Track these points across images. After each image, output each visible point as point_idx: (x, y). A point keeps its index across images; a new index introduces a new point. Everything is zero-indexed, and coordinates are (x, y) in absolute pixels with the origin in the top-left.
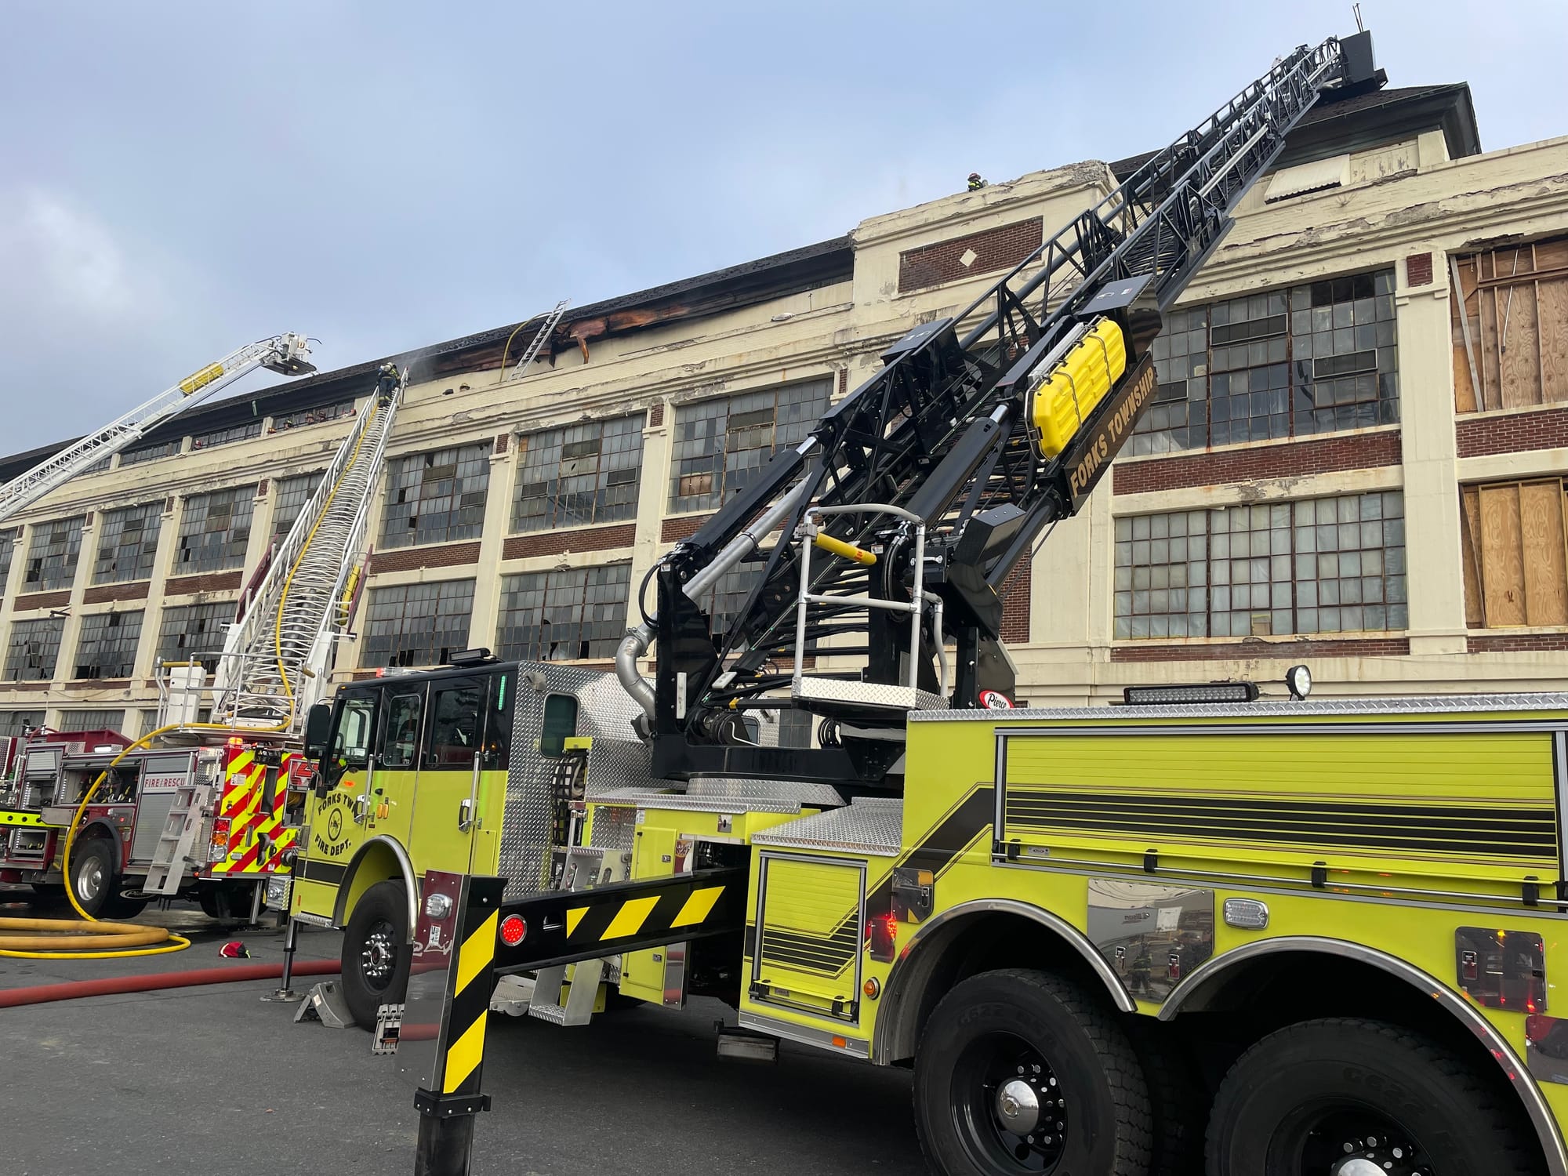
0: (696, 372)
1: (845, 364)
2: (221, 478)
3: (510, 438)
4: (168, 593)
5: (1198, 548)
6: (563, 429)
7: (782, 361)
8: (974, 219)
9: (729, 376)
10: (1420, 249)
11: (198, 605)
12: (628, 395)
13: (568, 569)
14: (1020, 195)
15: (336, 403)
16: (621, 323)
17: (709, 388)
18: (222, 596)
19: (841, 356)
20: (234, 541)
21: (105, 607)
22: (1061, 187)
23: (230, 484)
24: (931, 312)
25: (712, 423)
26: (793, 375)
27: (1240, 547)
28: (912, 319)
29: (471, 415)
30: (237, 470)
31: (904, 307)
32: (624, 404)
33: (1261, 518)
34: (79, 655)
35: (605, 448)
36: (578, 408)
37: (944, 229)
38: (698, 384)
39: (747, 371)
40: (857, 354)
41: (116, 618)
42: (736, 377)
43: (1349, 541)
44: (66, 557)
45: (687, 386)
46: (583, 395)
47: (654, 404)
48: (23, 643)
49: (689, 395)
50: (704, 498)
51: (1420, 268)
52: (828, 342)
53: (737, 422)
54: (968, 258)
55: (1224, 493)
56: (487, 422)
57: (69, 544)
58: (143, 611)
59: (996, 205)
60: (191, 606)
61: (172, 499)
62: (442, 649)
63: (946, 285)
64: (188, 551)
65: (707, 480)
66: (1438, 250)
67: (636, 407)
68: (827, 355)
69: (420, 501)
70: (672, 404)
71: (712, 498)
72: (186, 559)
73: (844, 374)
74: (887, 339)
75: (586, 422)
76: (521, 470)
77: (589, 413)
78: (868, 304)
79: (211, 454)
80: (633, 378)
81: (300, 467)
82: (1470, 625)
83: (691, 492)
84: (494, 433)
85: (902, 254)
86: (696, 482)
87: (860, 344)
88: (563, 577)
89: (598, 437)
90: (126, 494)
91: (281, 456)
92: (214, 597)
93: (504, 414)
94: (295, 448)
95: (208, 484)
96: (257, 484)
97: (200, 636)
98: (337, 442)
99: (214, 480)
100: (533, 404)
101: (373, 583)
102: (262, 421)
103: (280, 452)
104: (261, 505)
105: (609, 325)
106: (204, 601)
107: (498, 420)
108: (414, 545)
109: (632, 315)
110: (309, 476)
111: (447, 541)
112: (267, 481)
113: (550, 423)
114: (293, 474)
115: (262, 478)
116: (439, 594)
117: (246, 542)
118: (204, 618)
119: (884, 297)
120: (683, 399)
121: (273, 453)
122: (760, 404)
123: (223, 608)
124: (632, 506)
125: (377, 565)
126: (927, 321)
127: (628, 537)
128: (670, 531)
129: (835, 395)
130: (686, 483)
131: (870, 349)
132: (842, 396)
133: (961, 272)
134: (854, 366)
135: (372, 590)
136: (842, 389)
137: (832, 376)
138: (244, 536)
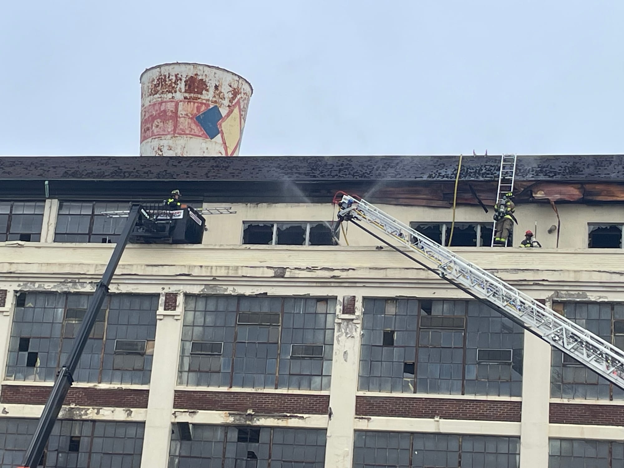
2: (94, 281)
3: (547, 305)
6: (612, 304)
11: (67, 420)
16: (599, 194)
18: (116, 413)
20: (118, 354)
61: (3, 293)
64: (32, 356)
69: (418, 347)
72: (32, 362)
81: (231, 288)
91: (204, 272)
92: (98, 413)
93: (543, 280)
94: (228, 267)
95: (71, 284)
96: (158, 295)
97: (73, 455)
98: (297, 271)
99: (81, 281)
100: (584, 277)
101: (363, 425)
102: (45, 201)
103: (203, 269)
104: (169, 321)
105: (585, 193)
106: (81, 415)
107: (533, 285)
108: (415, 392)
109: (612, 189)
110: (241, 297)
111: (463, 394)
112: (175, 295)
113: (600, 297)
114: (218, 292)
115: (167, 290)
116: (460, 447)
117: (139, 356)
118: (77, 434)
121: (191, 267)
123: (111, 427)
125: (366, 407)
135: (361, 433)
138: (136, 351)
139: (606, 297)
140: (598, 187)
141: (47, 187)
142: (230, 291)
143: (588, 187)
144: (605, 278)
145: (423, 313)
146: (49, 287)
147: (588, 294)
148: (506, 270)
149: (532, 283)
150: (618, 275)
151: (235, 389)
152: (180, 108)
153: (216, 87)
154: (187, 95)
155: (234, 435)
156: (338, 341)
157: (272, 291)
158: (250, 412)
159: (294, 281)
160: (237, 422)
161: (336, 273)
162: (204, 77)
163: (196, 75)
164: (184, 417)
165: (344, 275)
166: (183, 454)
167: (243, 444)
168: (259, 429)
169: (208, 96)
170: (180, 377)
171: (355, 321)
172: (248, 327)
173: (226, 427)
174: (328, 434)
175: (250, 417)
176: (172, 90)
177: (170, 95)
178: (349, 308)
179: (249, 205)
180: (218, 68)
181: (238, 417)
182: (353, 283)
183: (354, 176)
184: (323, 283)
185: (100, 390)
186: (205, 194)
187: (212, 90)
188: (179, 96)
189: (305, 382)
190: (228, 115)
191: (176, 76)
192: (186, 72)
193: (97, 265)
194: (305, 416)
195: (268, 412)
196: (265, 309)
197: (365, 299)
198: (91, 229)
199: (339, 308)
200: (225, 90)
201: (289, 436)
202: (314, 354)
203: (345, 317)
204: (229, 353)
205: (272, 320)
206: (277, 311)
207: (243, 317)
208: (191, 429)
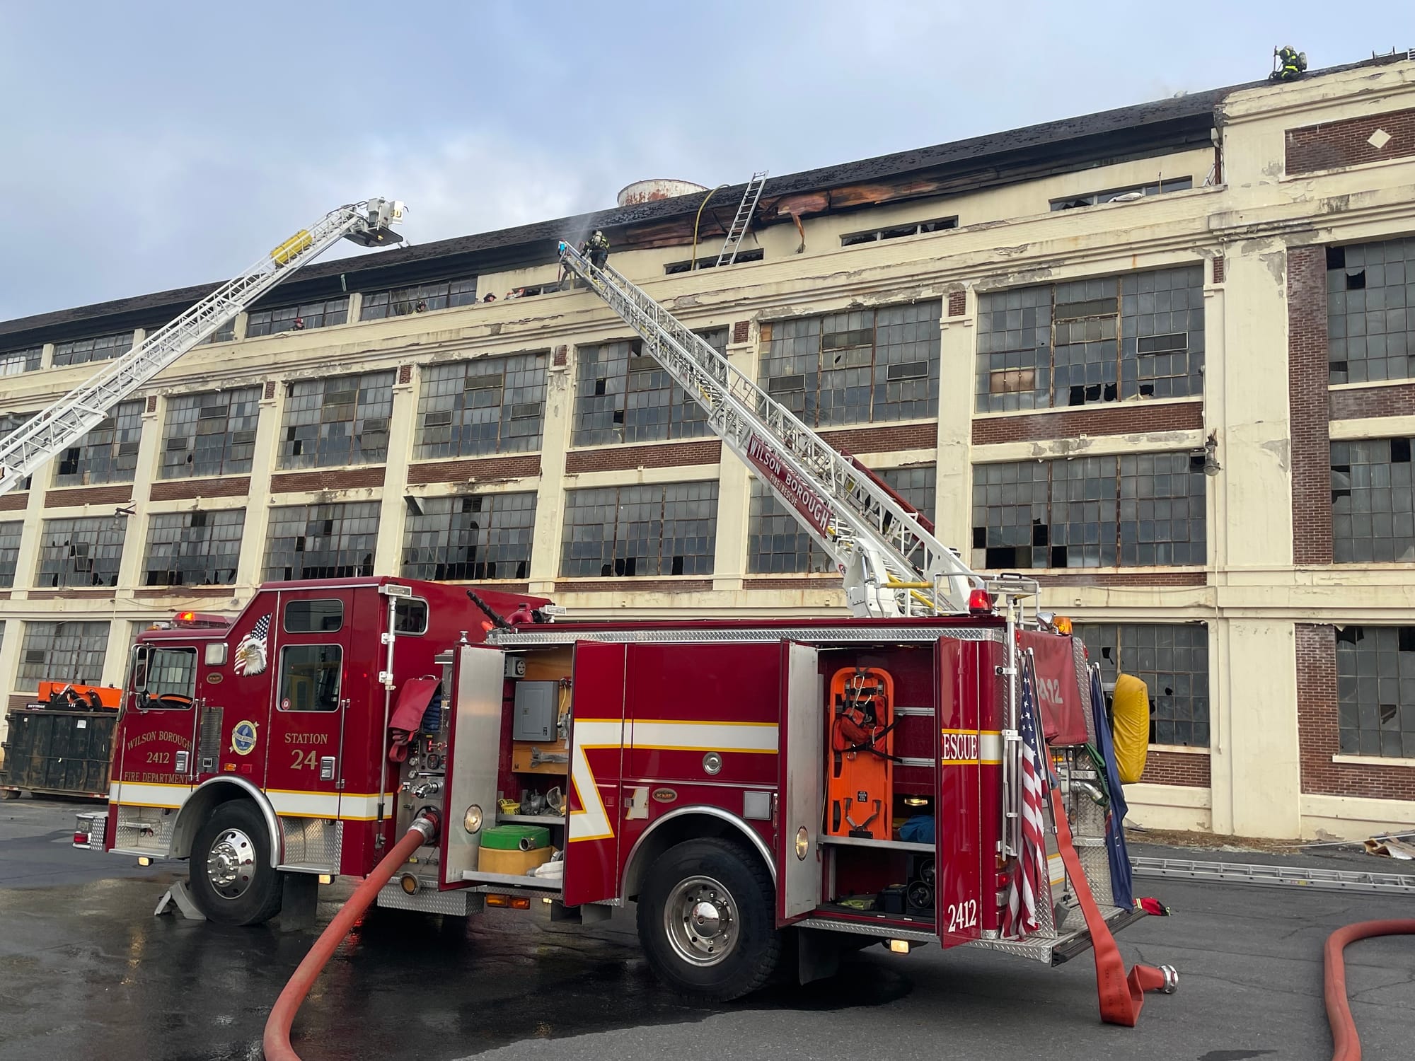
0: (1014, 256)
1: (1218, 251)
2: (343, 362)
3: (751, 327)
4: (275, 490)
6: (821, 316)
7: (1133, 246)
8: (1385, 97)
9: (1058, 261)
11: (321, 505)
12: (916, 281)
15: (450, 279)
16: (846, 199)
17: (1029, 274)
18: (359, 494)
19: (1215, 242)
20: (365, 433)
21: (186, 505)
23: (356, 369)
24: (1342, 197)
25: (1029, 313)
26: (1143, 262)
28: (1315, 203)
29: (700, 300)
30: (368, 354)
31: (1298, 189)
32: (910, 291)
34: (148, 560)
35: (881, 339)
36: (845, 294)
37: (1345, 106)
38: (1014, 270)
39: (1083, 257)
40: (1236, 241)
41: (199, 518)
42: (1067, 262)
44: (117, 448)
45: (999, 272)
46: (855, 279)
47: (951, 291)
48: (62, 543)
49: (1001, 281)
50: (1026, 396)
52: (1200, 226)
53: (1065, 313)
54: (1379, 139)
56: (721, 308)
57: (119, 434)
58: (244, 509)
60: (310, 505)
61: (272, 385)
62: (675, 559)
63: (1354, 168)
64: (298, 444)
65: (1027, 376)
67: (927, 293)
68: (1194, 241)
69: (627, 393)
70: (976, 292)
71: (1036, 396)
72: (297, 452)
73: (1219, 264)
74: (1281, 224)
75: (857, 309)
76: (765, 363)
77: (860, 300)
78: (1248, 186)
79: (326, 334)
80: (925, 262)
81: (456, 353)
83: (1006, 388)
84: (731, 320)
85: (1287, 132)
86: (1012, 378)
87: (1245, 230)
89: (870, 326)
90: (204, 378)
91: (431, 339)
92: (345, 495)
93: (745, 299)
94: (451, 331)
95: (324, 369)
96: (395, 369)
97: (327, 538)
98: (511, 326)
99: (332, 363)
100: (786, 289)
101: (573, 483)
102: (348, 297)
103: (430, 335)
104: (404, 394)
105: (831, 200)
106: (331, 499)
107: (736, 306)
108: (623, 442)
109: (860, 190)
110: (467, 362)
111: (668, 439)
112: (409, 367)
113: (806, 310)
114: (446, 359)
115: (402, 364)
116: (664, 497)
117: (382, 434)
118: (330, 518)
119: (1267, 179)
120: (991, 286)
121: (419, 336)
122: (1096, 293)
123: (357, 509)
124: (929, 404)
125: (575, 464)
126: (1338, 209)
127: (928, 437)
128: (984, 432)
129: (1208, 283)
130: (998, 379)
131: (1255, 235)
132: (1218, 286)
133: (1372, 155)
134: (1233, 253)
135: (571, 492)
136: (1219, 276)
137: (1200, 265)
138: (380, 428)
139: (811, 309)
140: (845, 191)
141: (344, 280)
142: (456, 356)
143: (834, 193)
144: (808, 285)
145: (633, 355)
146: (308, 374)
147: (793, 307)
148: (707, 293)
149: (733, 304)
150: (821, 280)
151: (461, 458)
155: (459, 506)
156: (550, 395)
157: (492, 351)
158: (472, 480)
159: (510, 337)
160: (460, 492)
161: (546, 322)
162: (665, 192)
163: (658, 190)
164: (416, 493)
165: (553, 323)
166: (416, 530)
167: (467, 514)
168: (480, 497)
170: (416, 451)
171: (565, 372)
172: (474, 392)
173: (452, 497)
174: (538, 496)
175: (471, 485)
178: (561, 360)
179: (518, 271)
180: (679, 181)
181: (461, 487)
182: (563, 331)
183: (607, 223)
184: (537, 335)
185: (348, 471)
186: (480, 267)
189: (523, 442)
191: (640, 195)
192: (649, 190)
193: (342, 346)
194: (519, 479)
195: (488, 479)
196: (490, 371)
197: (579, 347)
199: (552, 359)
201: (507, 502)
202: (533, 413)
203: (557, 368)
204: (456, 422)
205: (495, 382)
206: (500, 371)
207: (470, 383)
208: (419, 503)
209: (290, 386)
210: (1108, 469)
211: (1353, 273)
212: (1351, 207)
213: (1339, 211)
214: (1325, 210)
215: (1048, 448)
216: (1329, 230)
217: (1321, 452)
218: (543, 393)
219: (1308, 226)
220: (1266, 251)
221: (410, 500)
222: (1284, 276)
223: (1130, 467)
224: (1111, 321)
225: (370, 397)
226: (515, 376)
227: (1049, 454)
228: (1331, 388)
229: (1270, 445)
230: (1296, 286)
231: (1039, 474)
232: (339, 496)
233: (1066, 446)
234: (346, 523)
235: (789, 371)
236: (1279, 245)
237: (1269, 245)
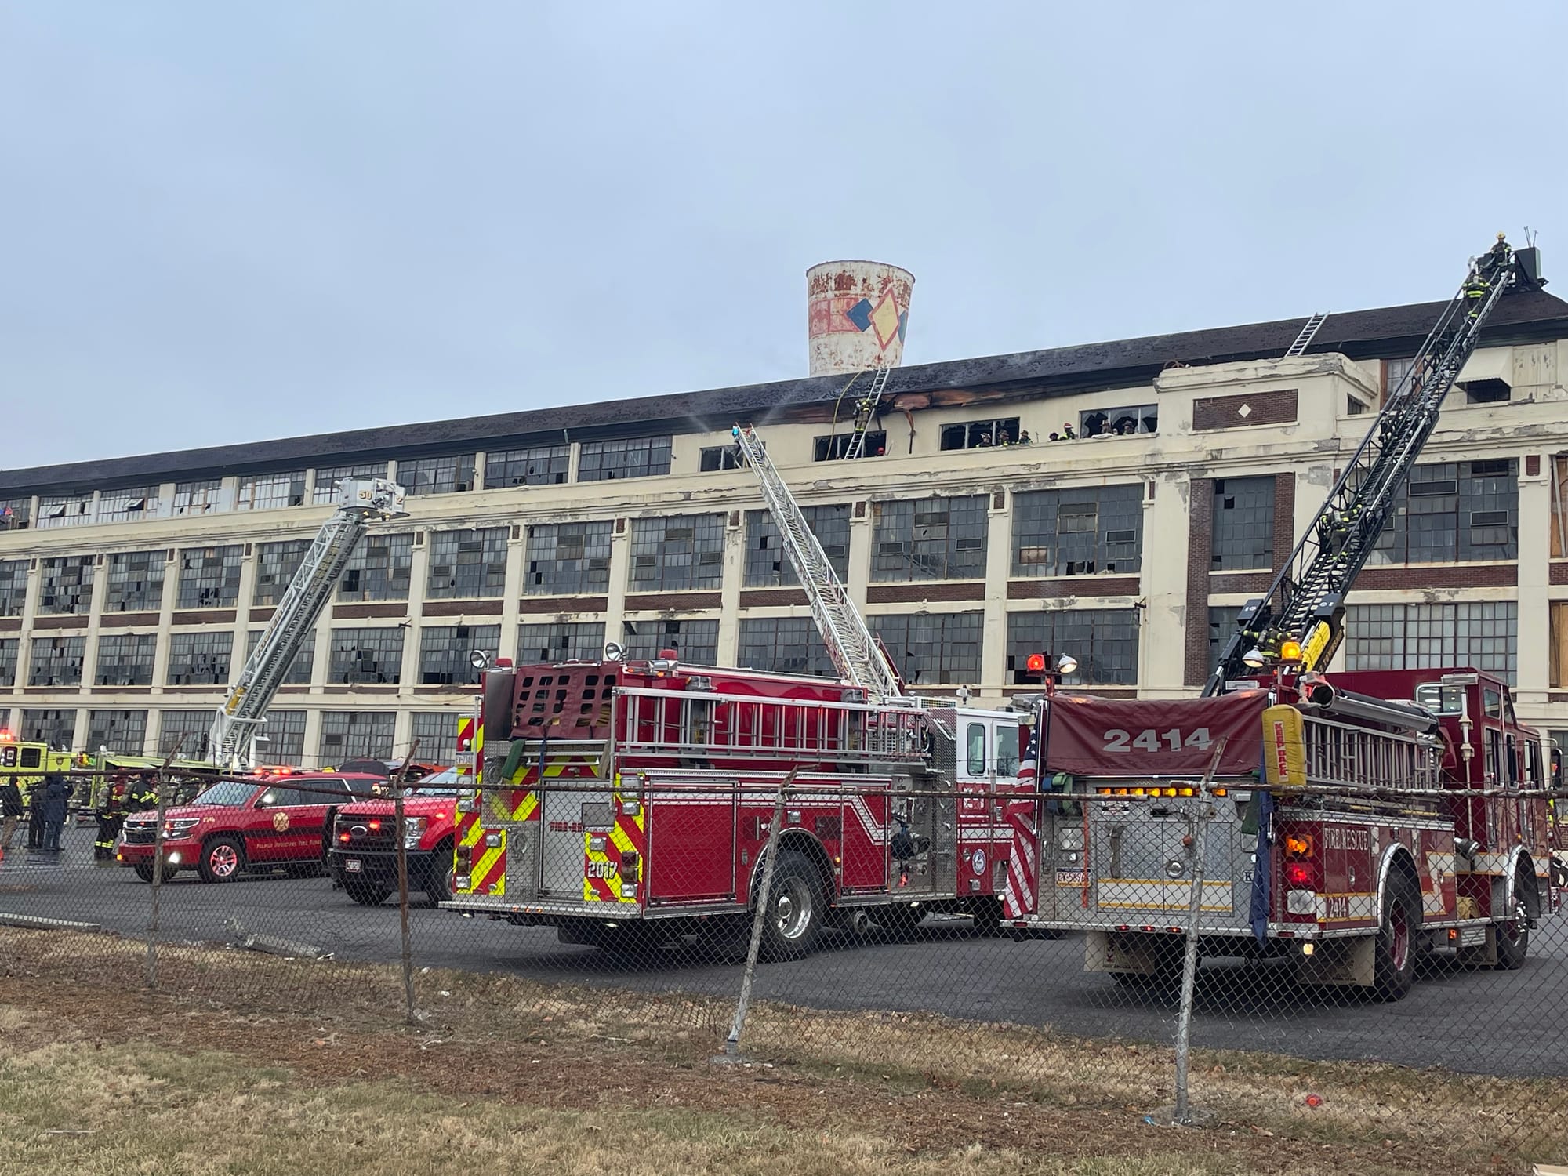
0: (1033, 471)
1: (1152, 478)
2: (572, 513)
3: (867, 506)
4: (522, 611)
5: (1399, 629)
6: (914, 501)
7: (1102, 471)
8: (1249, 384)
9: (1060, 477)
10: (1533, 452)
11: (560, 624)
12: (973, 482)
13: (926, 614)
14: (1282, 373)
16: (943, 399)
17: (1043, 484)
18: (589, 617)
19: (1149, 472)
20: (590, 569)
21: (452, 621)
22: (1311, 372)
23: (582, 519)
24: (1218, 450)
25: (1044, 509)
26: (1111, 481)
27: (1425, 632)
28: (1204, 453)
29: (830, 484)
30: (590, 508)
31: (1198, 441)
32: (970, 488)
33: (1437, 613)
34: (422, 664)
35: (953, 520)
36: (929, 487)
37: (1227, 387)
38: (1034, 480)
39: (1075, 475)
40: (1161, 472)
41: (463, 632)
42: (1066, 478)
43: (1488, 632)
44: (391, 571)
45: (1025, 480)
46: (933, 478)
47: (996, 491)
48: (349, 648)
49: (1026, 487)
50: (1041, 567)
51: (1533, 463)
52: (1140, 461)
53: (1065, 510)
54: (1245, 411)
55: (1415, 596)
56: (846, 490)
57: (392, 560)
58: (500, 625)
59: (1264, 377)
60: (551, 624)
61: (517, 528)
63: (1229, 429)
64: (539, 576)
65: (1042, 553)
66: (1545, 453)
67: (981, 491)
68: (1138, 470)
69: (782, 549)
70: (1011, 493)
71: (1047, 567)
72: (538, 581)
73: (1152, 485)
74: (1186, 465)
75: (936, 498)
76: (877, 532)
77: (938, 492)
78: (1170, 435)
80: (978, 470)
81: (659, 511)
82: (1551, 686)
83: (1030, 560)
84: (854, 500)
85: (1194, 401)
86: (1033, 554)
87: (1165, 466)
88: (923, 620)
89: (946, 510)
90: (462, 520)
91: (639, 500)
92: (577, 617)
93: (862, 486)
94: (654, 495)
95: (558, 518)
96: (612, 521)
97: (565, 650)
98: (698, 494)
99: (564, 514)
100: (889, 481)
101: (744, 615)
102: (571, 445)
103: (638, 497)
104: (619, 541)
105: (932, 400)
106: (567, 620)
107: (856, 490)
108: (778, 586)
109: (953, 393)
110: (666, 518)
112: (624, 520)
113: (904, 496)
114: (651, 515)
115: (617, 517)
116: (808, 627)
117: (604, 571)
118: (567, 635)
119: (1182, 432)
120: (1020, 489)
121: (630, 497)
122: (1085, 499)
123: (587, 628)
124: (980, 569)
125: (746, 600)
126: (1216, 456)
127: (979, 592)
128: (1015, 590)
129: (1146, 500)
130: (1025, 554)
131: (1173, 470)
132: (1151, 501)
133: (1239, 422)
134: (1160, 480)
135: (743, 621)
136: (1152, 496)
137: (1143, 485)
138: (602, 566)
139: (907, 496)
140: (942, 393)
141: (566, 433)
142: (658, 514)
143: (933, 394)
144: (904, 480)
146: (545, 521)
148: (836, 480)
149: (854, 489)
150: (912, 477)
151: (664, 592)
152: (832, 306)
153: (864, 281)
154: (837, 293)
155: (663, 629)
156: (727, 548)
157: (686, 512)
158: (672, 609)
159: (698, 502)
160: (664, 618)
161: (724, 493)
162: (852, 273)
163: (845, 271)
164: (631, 618)
165: (728, 494)
166: (631, 643)
167: (669, 635)
168: (679, 622)
169: (856, 290)
170: (629, 585)
171: (738, 532)
172: (672, 541)
173: (658, 622)
174: (720, 624)
175: (671, 614)
176: (825, 290)
177: (823, 295)
178: (734, 522)
179: (706, 433)
180: (865, 262)
181: (664, 614)
182: (737, 500)
184: (717, 502)
185: (579, 599)
186: (674, 428)
187: (860, 284)
188: (830, 294)
189: (709, 582)
190: (879, 305)
191: (827, 275)
192: (836, 271)
193: (569, 501)
194: (706, 610)
195: (682, 609)
196: (684, 526)
197: (747, 512)
198: (601, 465)
199: (729, 521)
200: (874, 282)
201: (698, 626)
202: (715, 559)
203: (733, 528)
204: (660, 564)
205: (688, 534)
206: (691, 526)
207: (669, 534)
208: (633, 625)
209: (531, 530)
210: (1088, 620)
211: (1229, 497)
212: (1223, 457)
213: (1216, 459)
214: (1209, 458)
215: (1052, 603)
216: (1213, 470)
217: (1203, 614)
218: (722, 544)
219: (1201, 467)
220: (1179, 480)
221: (627, 624)
222: (1188, 498)
223: (1099, 620)
224: (1091, 519)
225: (594, 538)
226: (703, 532)
227: (1052, 608)
228: (1211, 573)
229: (1174, 609)
230: (1195, 504)
231: (1047, 622)
232: (574, 618)
233: (1062, 603)
234: (579, 639)
235: (893, 538)
236: (1186, 477)
237: (1180, 477)
